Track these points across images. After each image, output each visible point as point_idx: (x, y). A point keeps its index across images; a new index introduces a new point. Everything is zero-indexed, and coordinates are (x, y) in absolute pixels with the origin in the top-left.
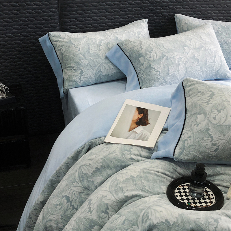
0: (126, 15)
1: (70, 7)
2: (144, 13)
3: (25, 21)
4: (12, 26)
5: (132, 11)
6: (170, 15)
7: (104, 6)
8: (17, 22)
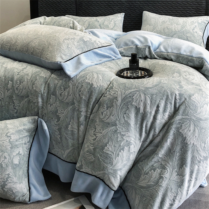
0: (113, 10)
1: (82, 4)
2: (123, 10)
3: (59, 10)
4: (53, 12)
5: (116, 8)
6: (140, 12)
7: (99, 4)
8: (55, 10)
